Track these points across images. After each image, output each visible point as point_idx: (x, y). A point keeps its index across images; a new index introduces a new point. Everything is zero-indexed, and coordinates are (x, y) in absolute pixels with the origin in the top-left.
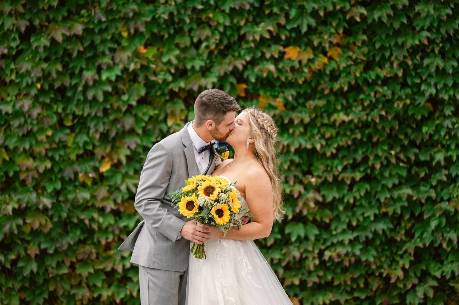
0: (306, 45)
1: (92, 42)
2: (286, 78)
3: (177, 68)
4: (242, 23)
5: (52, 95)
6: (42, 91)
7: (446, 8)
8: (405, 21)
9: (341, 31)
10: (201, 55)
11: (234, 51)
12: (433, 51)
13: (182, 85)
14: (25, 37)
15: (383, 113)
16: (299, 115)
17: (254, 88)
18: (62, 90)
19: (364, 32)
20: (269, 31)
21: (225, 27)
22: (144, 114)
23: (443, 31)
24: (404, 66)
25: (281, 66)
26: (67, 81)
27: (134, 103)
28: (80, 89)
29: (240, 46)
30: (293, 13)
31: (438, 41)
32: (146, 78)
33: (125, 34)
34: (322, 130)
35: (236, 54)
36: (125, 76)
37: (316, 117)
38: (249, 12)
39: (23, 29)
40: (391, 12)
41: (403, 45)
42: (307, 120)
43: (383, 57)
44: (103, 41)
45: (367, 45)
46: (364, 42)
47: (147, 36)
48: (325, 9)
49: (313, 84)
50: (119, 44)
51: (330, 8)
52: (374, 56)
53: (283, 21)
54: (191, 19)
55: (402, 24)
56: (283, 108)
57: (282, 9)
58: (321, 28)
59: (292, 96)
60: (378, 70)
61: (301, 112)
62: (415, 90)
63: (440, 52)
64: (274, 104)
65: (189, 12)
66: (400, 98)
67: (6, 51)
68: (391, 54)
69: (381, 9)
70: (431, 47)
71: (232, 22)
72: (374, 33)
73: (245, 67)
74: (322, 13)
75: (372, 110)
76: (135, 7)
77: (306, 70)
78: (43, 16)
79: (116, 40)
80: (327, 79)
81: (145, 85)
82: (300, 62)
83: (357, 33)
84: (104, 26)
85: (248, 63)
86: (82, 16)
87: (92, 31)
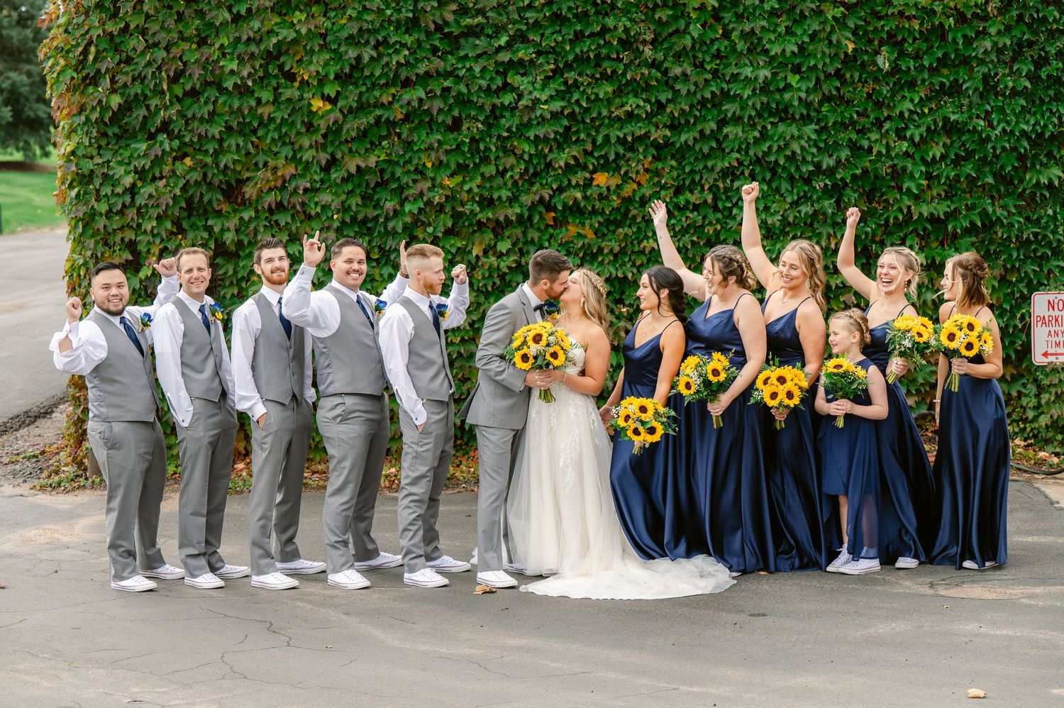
0: (614, 171)
1: (393, 174)
2: (593, 206)
3: (481, 196)
4: (546, 151)
5: (357, 229)
6: (343, 222)
7: (754, 130)
8: (714, 145)
9: (650, 159)
10: (505, 184)
11: (541, 178)
12: (742, 173)
13: (490, 215)
14: (326, 169)
15: (695, 239)
16: (609, 243)
17: (562, 215)
18: (365, 221)
19: (673, 157)
20: (575, 158)
21: (531, 155)
22: (452, 245)
23: (751, 153)
24: (714, 189)
25: (588, 193)
26: (372, 213)
27: (440, 235)
28: (382, 220)
29: (548, 173)
30: (600, 139)
31: (746, 163)
32: (453, 208)
33: (429, 165)
34: (633, 258)
35: (544, 182)
36: (428, 210)
37: (626, 245)
38: (555, 139)
39: (324, 163)
40: (697, 135)
41: (713, 169)
42: (617, 249)
43: (693, 181)
44: (408, 172)
45: (676, 169)
46: (672, 167)
47: (453, 166)
48: (633, 135)
49: (622, 211)
50: (422, 173)
51: (638, 133)
52: (684, 180)
53: (589, 147)
54: (497, 148)
55: (712, 148)
56: (594, 236)
57: (588, 135)
58: (629, 155)
59: (599, 223)
60: (688, 195)
61: (611, 240)
62: (726, 213)
63: (750, 175)
64: (582, 232)
65: (494, 140)
66: (710, 223)
67: (308, 185)
68: (701, 178)
69: (689, 131)
70: (741, 169)
71: (536, 148)
72: (683, 157)
73: (551, 197)
74: (629, 139)
75: (683, 236)
76: (439, 137)
77: (615, 198)
78: (345, 148)
79: (420, 171)
80: (637, 205)
81: (452, 216)
82: (608, 188)
83: (666, 158)
84: (407, 157)
85: (554, 191)
86: (383, 148)
87: (397, 163)
